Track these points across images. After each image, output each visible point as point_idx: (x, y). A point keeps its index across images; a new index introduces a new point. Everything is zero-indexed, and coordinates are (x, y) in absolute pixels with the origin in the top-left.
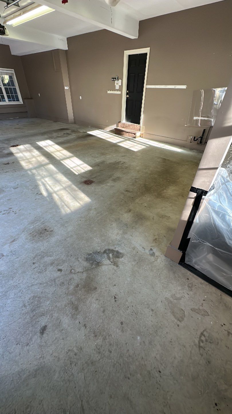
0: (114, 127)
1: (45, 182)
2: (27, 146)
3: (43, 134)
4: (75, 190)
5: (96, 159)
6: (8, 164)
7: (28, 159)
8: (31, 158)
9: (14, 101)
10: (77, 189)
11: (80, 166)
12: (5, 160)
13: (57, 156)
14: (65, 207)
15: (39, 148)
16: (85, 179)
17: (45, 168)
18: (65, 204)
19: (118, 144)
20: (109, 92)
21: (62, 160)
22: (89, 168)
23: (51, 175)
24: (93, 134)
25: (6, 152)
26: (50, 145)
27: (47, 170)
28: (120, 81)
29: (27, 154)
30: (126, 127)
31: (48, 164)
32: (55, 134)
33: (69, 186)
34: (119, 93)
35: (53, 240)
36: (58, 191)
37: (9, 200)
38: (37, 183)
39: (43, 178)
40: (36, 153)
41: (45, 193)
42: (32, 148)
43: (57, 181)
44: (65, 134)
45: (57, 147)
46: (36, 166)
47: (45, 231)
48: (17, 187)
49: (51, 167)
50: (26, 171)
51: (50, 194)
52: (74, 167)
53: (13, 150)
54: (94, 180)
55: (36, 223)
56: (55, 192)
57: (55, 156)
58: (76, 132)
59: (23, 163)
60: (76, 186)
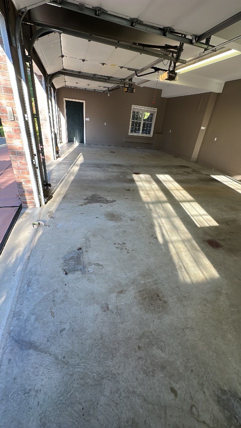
1: (161, 224)
2: (148, 176)
3: (164, 167)
4: (196, 250)
5: (224, 214)
6: (129, 190)
7: (146, 190)
8: (150, 190)
9: (146, 133)
10: (198, 248)
11: (203, 216)
12: (127, 185)
13: (176, 195)
14: (184, 270)
15: (158, 182)
16: (208, 238)
17: (162, 206)
18: (183, 266)
21: (181, 202)
22: (215, 223)
23: (168, 217)
24: (219, 180)
25: (129, 177)
26: (169, 181)
27: (165, 210)
29: (147, 185)
31: (165, 202)
32: (174, 170)
33: (189, 241)
36: (175, 242)
38: (152, 221)
39: (160, 217)
40: (155, 185)
41: (160, 239)
42: (152, 179)
43: (175, 228)
44: (185, 172)
45: (177, 185)
46: (154, 200)
47: (158, 298)
48: (134, 220)
49: (169, 206)
50: (144, 203)
51: (166, 243)
52: (196, 216)
53: (135, 177)
54: (222, 243)
56: (172, 242)
57: (174, 195)
58: (197, 172)
59: (142, 194)
60: (197, 242)
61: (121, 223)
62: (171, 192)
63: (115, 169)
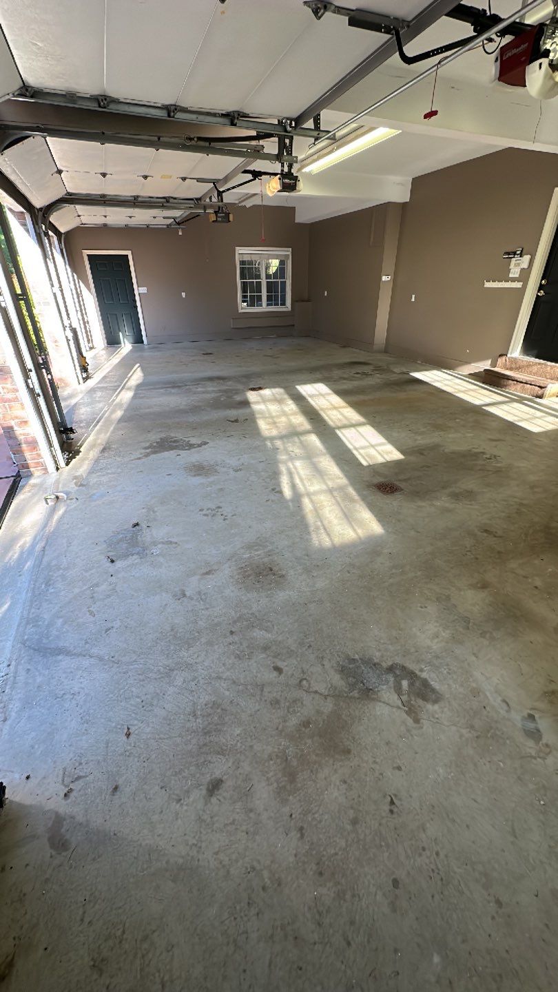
0: (485, 365)
1: (293, 470)
2: (278, 391)
3: (313, 370)
4: (352, 500)
5: (419, 438)
6: (236, 421)
7: (272, 417)
8: (278, 417)
9: (276, 304)
10: (357, 497)
11: (376, 448)
12: (233, 413)
13: (330, 419)
14: (322, 531)
15: (299, 399)
16: (380, 480)
17: (300, 439)
18: (323, 525)
19: (484, 408)
20: (488, 285)
21: (339, 428)
22: (396, 455)
23: (309, 456)
24: (425, 380)
25: (238, 398)
26: (321, 395)
27: (304, 446)
28: (527, 258)
29: (273, 408)
30: (518, 369)
31: (309, 432)
32: (337, 373)
33: (341, 489)
34: (518, 285)
35: (282, 596)
36: (315, 493)
37: (221, 489)
38: (277, 467)
39: (292, 459)
40: (291, 406)
41: (287, 492)
42: (286, 396)
43: (319, 472)
44: (358, 373)
45: (336, 400)
46: (284, 432)
47: (270, 572)
48: (241, 470)
49: (313, 439)
50: (266, 439)
51: (297, 497)
52: (362, 448)
53: (252, 396)
54: (402, 485)
55: (257, 550)
56: (309, 495)
57: (326, 418)
58: (384, 370)
59: (263, 425)
60: (355, 489)
61: (216, 477)
62: (322, 413)
63: (211, 387)
